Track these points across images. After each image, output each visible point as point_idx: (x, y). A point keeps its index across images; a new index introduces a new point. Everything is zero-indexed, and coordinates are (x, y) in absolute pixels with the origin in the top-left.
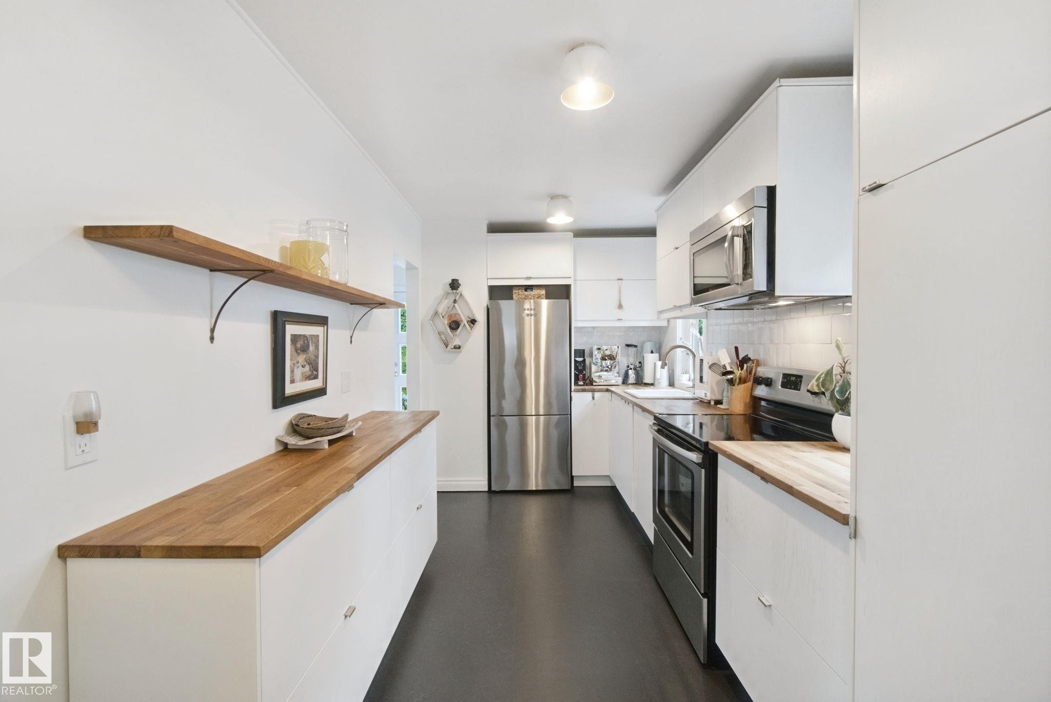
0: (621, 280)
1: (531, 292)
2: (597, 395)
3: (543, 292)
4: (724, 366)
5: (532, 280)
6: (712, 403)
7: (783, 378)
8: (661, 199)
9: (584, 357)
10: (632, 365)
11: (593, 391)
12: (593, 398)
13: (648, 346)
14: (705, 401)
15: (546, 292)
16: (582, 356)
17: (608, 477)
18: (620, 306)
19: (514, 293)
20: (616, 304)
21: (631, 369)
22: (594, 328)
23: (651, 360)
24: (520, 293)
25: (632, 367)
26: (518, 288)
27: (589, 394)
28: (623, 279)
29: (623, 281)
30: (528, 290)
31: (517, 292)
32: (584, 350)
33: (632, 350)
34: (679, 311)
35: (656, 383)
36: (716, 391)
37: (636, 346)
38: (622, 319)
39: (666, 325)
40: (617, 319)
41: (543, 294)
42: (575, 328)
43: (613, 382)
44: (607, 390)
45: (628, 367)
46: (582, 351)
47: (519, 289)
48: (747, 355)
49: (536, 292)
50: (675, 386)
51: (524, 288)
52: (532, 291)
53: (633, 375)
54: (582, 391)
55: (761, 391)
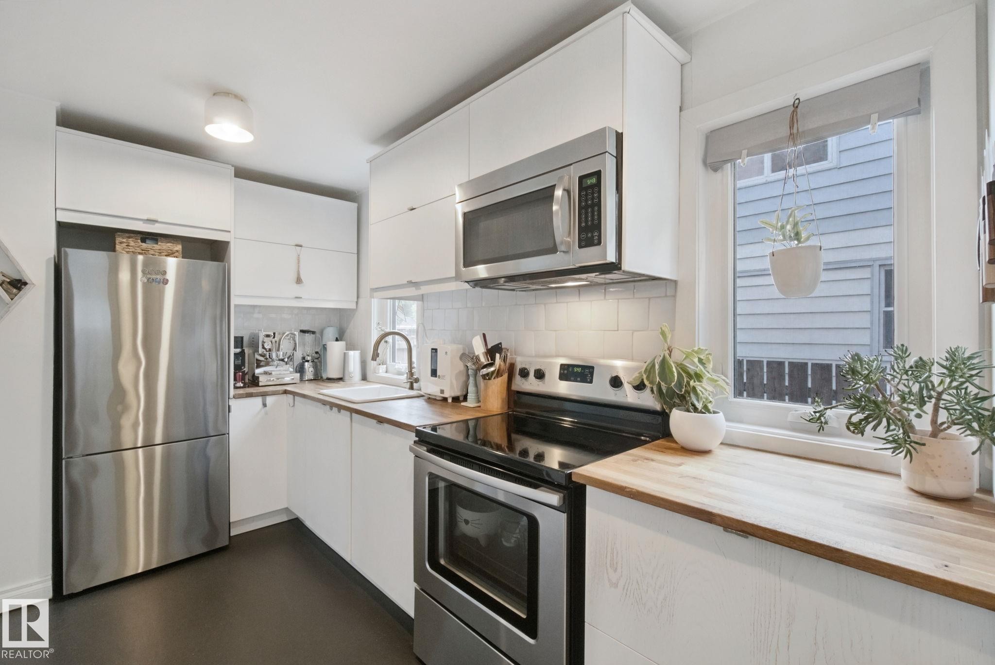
0: (301, 246)
1: (155, 245)
2: (270, 400)
3: (179, 247)
4: (478, 358)
5: (157, 225)
6: (450, 400)
7: (561, 368)
8: (375, 150)
9: (242, 347)
10: (308, 356)
11: (264, 395)
12: (265, 405)
13: (330, 333)
14: (438, 398)
15: (182, 248)
16: (240, 346)
17: (287, 510)
18: (299, 281)
19: (117, 242)
20: (295, 276)
21: (308, 361)
22: (254, 307)
23: (335, 349)
24: (132, 244)
25: (309, 358)
26: (127, 235)
27: (258, 400)
28: (303, 246)
29: (303, 248)
30: (148, 241)
31: (124, 240)
32: (242, 338)
33: (308, 337)
34: (414, 288)
35: (346, 378)
36: (455, 386)
37: (313, 333)
38: (301, 298)
39: (355, 308)
40: (294, 297)
41: (177, 251)
42: (236, 306)
43: (287, 379)
44: (286, 392)
45: (304, 358)
46: (240, 339)
47: (129, 237)
48: (501, 344)
49: (164, 246)
50: (368, 380)
51: (139, 236)
52: (157, 244)
53: (311, 369)
54: (246, 397)
55: (531, 385)
